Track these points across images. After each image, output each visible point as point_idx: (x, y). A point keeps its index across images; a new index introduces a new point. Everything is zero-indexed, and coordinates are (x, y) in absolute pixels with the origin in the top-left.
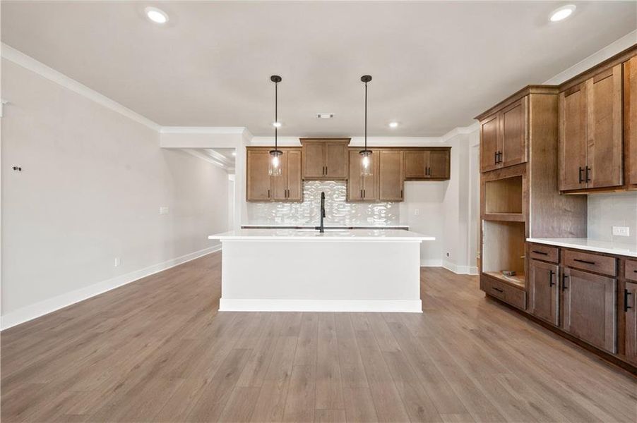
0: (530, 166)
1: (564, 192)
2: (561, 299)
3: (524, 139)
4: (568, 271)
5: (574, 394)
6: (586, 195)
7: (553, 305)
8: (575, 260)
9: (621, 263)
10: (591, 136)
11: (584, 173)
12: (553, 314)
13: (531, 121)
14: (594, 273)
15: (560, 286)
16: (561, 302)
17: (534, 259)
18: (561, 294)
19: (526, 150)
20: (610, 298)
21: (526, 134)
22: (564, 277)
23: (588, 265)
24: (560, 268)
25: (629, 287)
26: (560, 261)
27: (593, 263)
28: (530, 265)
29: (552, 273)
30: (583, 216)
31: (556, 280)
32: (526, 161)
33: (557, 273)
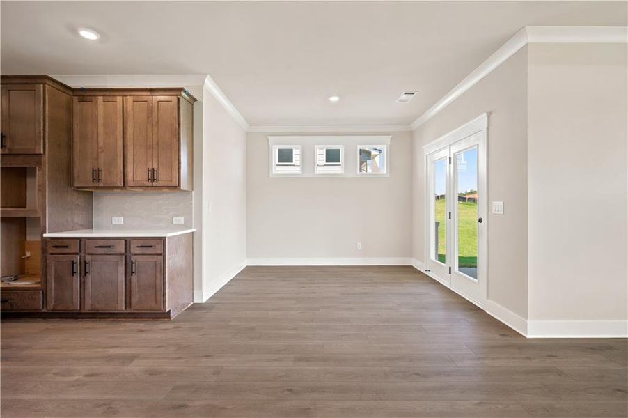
0: (46, 158)
1: (77, 188)
2: (83, 284)
3: (40, 130)
4: (88, 258)
5: (109, 350)
6: (92, 192)
7: (74, 293)
8: (96, 247)
9: (128, 242)
10: (101, 144)
11: (96, 173)
12: (74, 301)
13: (47, 112)
14: (110, 254)
15: (80, 274)
16: (82, 286)
17: (52, 254)
18: (82, 280)
19: (42, 141)
20: (121, 269)
21: (42, 125)
22: (86, 263)
23: (106, 249)
24: (80, 257)
25: (133, 258)
26: (80, 251)
27: (110, 247)
28: (48, 261)
29: (73, 263)
30: (89, 209)
31: (77, 268)
32: (42, 152)
33: (78, 263)
